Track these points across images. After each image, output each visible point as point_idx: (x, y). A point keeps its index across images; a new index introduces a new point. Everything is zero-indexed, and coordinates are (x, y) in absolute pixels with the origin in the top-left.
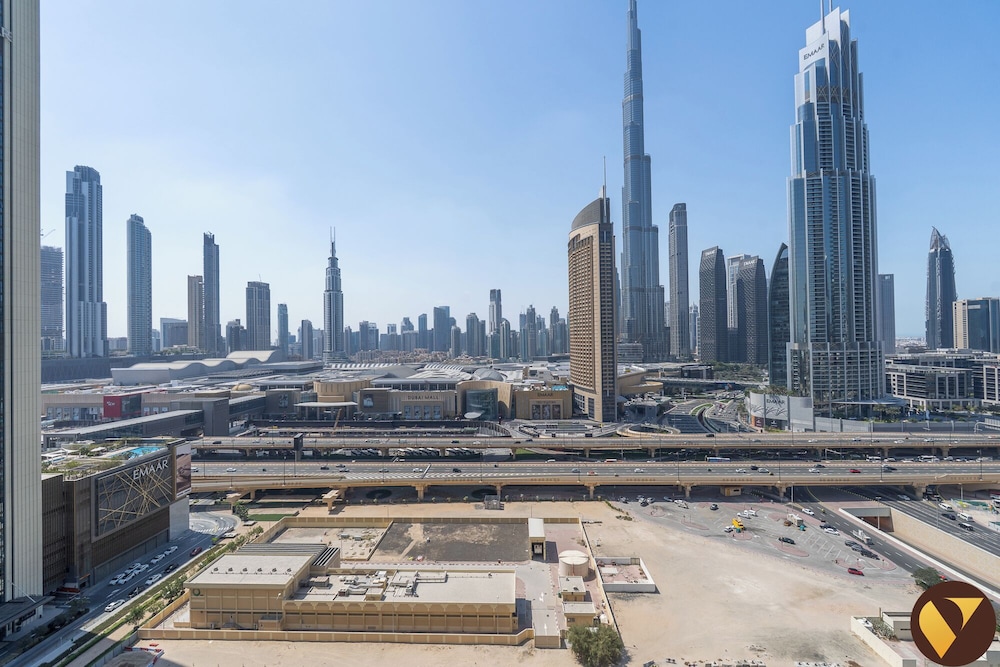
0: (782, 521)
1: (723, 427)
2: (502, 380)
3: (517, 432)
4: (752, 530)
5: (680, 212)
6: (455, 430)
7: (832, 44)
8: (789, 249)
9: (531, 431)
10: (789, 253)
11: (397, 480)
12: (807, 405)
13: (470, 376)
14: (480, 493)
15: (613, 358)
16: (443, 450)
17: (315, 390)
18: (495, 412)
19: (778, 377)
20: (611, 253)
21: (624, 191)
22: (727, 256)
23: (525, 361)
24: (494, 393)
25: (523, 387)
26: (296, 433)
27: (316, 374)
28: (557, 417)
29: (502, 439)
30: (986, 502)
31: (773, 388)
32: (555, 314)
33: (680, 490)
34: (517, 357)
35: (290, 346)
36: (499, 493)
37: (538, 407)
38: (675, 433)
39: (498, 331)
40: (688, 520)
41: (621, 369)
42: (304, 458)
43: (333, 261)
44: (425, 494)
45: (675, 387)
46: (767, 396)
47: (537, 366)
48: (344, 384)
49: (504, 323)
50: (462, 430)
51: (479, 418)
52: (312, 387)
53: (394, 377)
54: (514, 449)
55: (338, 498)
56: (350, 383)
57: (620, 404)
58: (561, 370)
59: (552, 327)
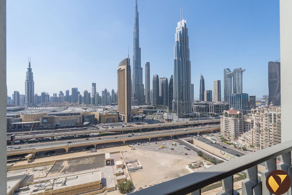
0: (171, 144)
1: (158, 122)
2: (96, 111)
3: (101, 128)
4: (165, 148)
5: (148, 65)
6: (80, 128)
7: (183, 27)
8: (173, 76)
9: (106, 127)
10: (173, 78)
11: (58, 147)
12: (177, 115)
13: (85, 110)
14: (89, 148)
15: (130, 104)
16: (75, 135)
17: (21, 117)
18: (93, 121)
19: (171, 108)
20: (130, 74)
21: (134, 57)
22: (159, 77)
23: (103, 105)
24: (94, 116)
25: (103, 113)
26: (12, 134)
27: (22, 112)
28: (114, 122)
29: (96, 130)
30: (210, 134)
31: (169, 111)
32: (113, 91)
33: (148, 139)
34: (101, 104)
35: (8, 101)
36: (95, 147)
37: (108, 119)
38: (147, 124)
39: (95, 96)
40: (150, 147)
41: (132, 107)
42: (16, 144)
43: (30, 70)
44: (69, 151)
45: (146, 112)
46: (168, 113)
47: (107, 107)
48: (35, 115)
49: (97, 93)
50: (82, 128)
51: (88, 124)
52: (20, 117)
53: (56, 112)
54: (100, 133)
55: (32, 156)
56: (37, 114)
57: (132, 117)
58: (115, 108)
59: (112, 95)
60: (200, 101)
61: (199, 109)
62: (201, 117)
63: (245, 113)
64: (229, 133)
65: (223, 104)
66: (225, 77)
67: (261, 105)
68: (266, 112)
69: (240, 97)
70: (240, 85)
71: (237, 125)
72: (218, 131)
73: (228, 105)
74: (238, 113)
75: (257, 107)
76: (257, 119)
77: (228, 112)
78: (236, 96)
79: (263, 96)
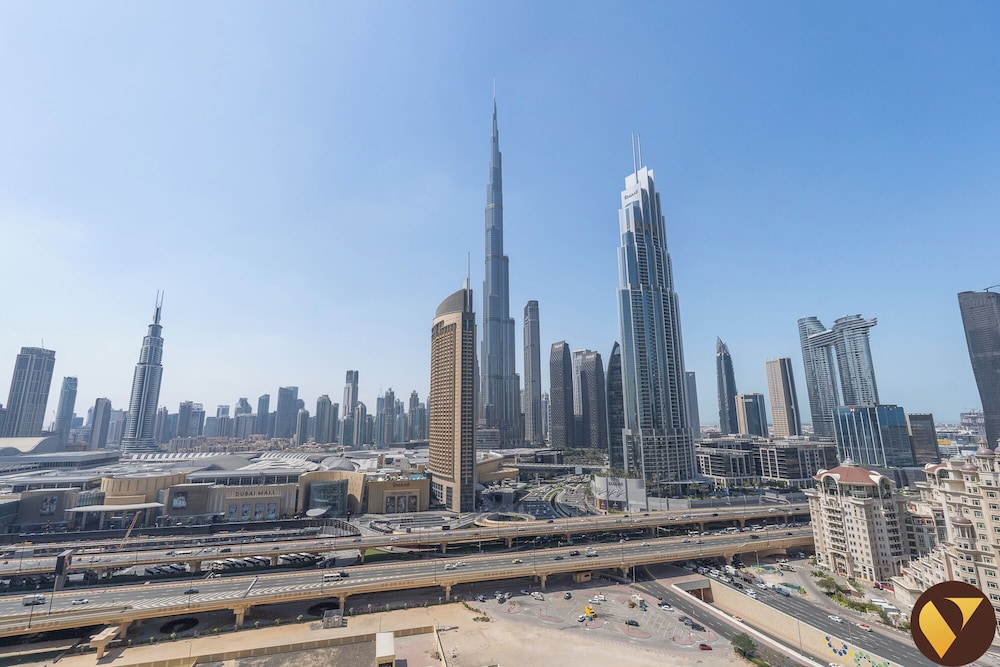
0: (627, 603)
2: (353, 469)
3: (369, 531)
4: (603, 616)
5: (533, 309)
6: (293, 531)
7: (643, 191)
8: (621, 346)
9: (383, 526)
10: (621, 350)
11: (208, 603)
12: (641, 486)
13: (316, 466)
14: (318, 609)
15: (472, 444)
16: (276, 558)
17: (103, 489)
18: (343, 505)
19: (617, 460)
20: (472, 341)
21: (485, 284)
22: (572, 350)
23: (380, 448)
24: (344, 485)
26: (62, 550)
27: (108, 468)
28: (412, 509)
29: (349, 539)
30: (774, 565)
31: (613, 471)
32: (414, 398)
33: (536, 580)
34: (372, 444)
35: (72, 431)
36: (342, 605)
37: (393, 499)
38: (531, 519)
39: (353, 416)
40: (544, 613)
41: (480, 455)
42: (69, 585)
43: (156, 329)
44: (245, 618)
45: (529, 473)
46: (609, 479)
47: (393, 454)
48: (148, 479)
49: (359, 407)
50: (302, 531)
51: (324, 516)
52: (98, 486)
53: (220, 469)
54: (363, 550)
55: (117, 637)
56: (157, 479)
57: (478, 493)
58: (419, 457)
59: (411, 411)
60: (725, 433)
61: (722, 464)
62: (734, 493)
63: (903, 480)
64: (851, 559)
65: (810, 443)
66: (805, 349)
67: (960, 449)
68: (985, 477)
69: (874, 420)
70: (866, 374)
71: (879, 527)
72: (806, 550)
73: (831, 451)
74: (876, 478)
75: (948, 457)
76: (954, 505)
77: (836, 476)
78: (857, 415)
79: (962, 414)
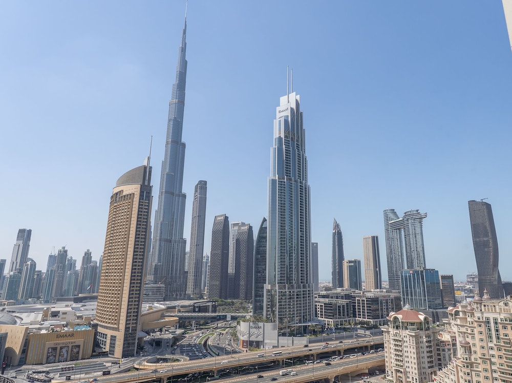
1: (221, 351)
2: (15, 323)
5: (202, 187)
7: (292, 109)
8: (268, 221)
9: (42, 376)
10: (268, 224)
12: (274, 329)
15: (139, 297)
19: (258, 309)
20: (148, 209)
21: (164, 163)
22: (231, 222)
23: (47, 302)
25: (40, 329)
28: (74, 358)
31: (255, 317)
32: (87, 256)
34: (39, 298)
37: (55, 349)
38: (185, 360)
39: (20, 271)
41: (145, 307)
45: (188, 321)
46: (251, 323)
47: (60, 307)
49: (29, 263)
57: (140, 339)
58: (87, 310)
59: (82, 268)
60: (335, 287)
61: (331, 310)
62: (339, 331)
63: (436, 318)
64: (406, 373)
65: (386, 294)
66: (387, 230)
67: (466, 297)
68: (477, 314)
69: (423, 279)
70: (420, 249)
71: (422, 350)
72: (380, 370)
73: (398, 299)
74: (422, 317)
75: (460, 302)
76: (461, 333)
77: (400, 317)
78: (414, 275)
79: (468, 275)
